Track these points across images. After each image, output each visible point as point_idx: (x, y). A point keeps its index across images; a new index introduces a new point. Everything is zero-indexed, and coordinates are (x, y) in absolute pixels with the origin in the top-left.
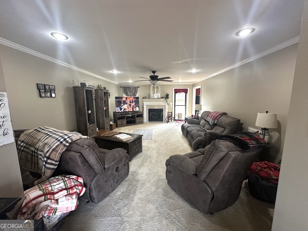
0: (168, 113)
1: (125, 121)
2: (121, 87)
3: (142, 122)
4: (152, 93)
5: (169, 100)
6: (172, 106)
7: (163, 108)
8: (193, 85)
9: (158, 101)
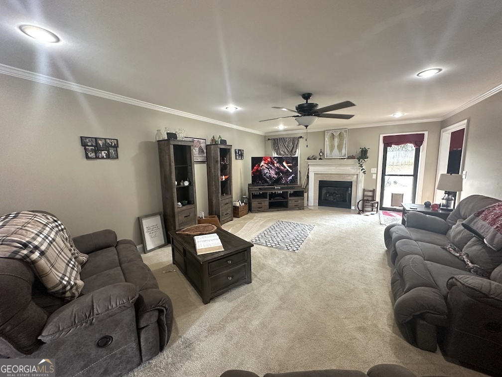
0: (364, 190)
1: (266, 202)
2: (269, 139)
3: (301, 207)
4: (328, 148)
6: (374, 176)
8: (443, 124)
9: (341, 165)
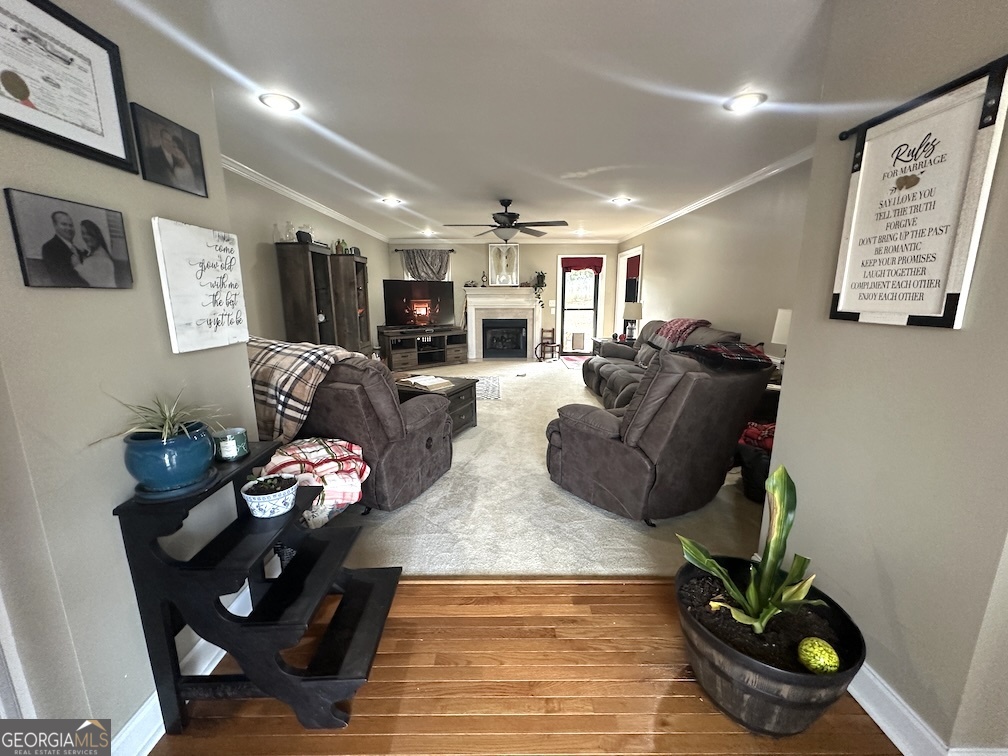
0: (542, 331)
1: (414, 354)
2: (396, 250)
4: (494, 271)
5: (545, 292)
6: (553, 310)
7: (528, 317)
8: (620, 248)
9: (512, 295)
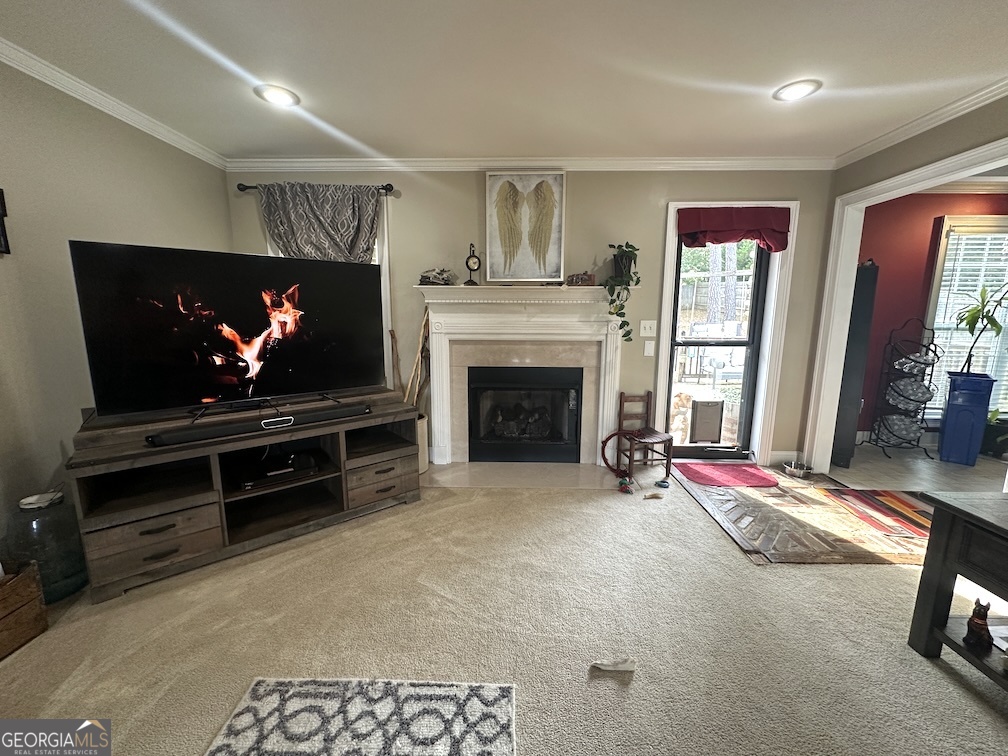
0: (623, 398)
1: (207, 511)
2: (242, 188)
3: (406, 492)
4: (498, 243)
5: (635, 297)
6: (649, 349)
7: (587, 362)
9: (545, 308)
